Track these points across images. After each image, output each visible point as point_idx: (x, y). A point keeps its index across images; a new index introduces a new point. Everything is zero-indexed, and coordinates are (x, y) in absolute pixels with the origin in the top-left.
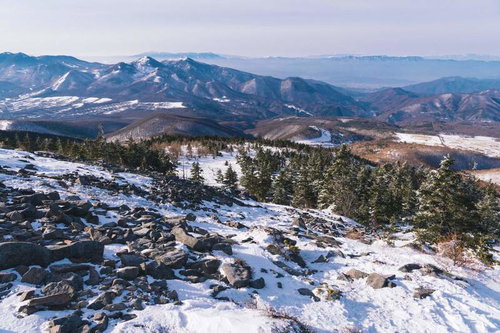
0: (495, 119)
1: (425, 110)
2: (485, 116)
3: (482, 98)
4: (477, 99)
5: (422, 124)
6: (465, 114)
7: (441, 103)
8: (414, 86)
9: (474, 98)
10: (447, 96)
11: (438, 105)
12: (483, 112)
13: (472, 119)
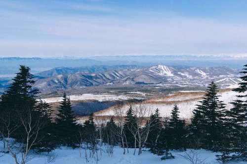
0: (86, 85)
1: (49, 85)
2: (81, 85)
3: (78, 76)
4: (76, 76)
5: (50, 92)
6: (71, 85)
7: (58, 80)
8: (40, 73)
9: (74, 76)
10: (60, 76)
11: (57, 82)
12: (80, 83)
13: (76, 87)
